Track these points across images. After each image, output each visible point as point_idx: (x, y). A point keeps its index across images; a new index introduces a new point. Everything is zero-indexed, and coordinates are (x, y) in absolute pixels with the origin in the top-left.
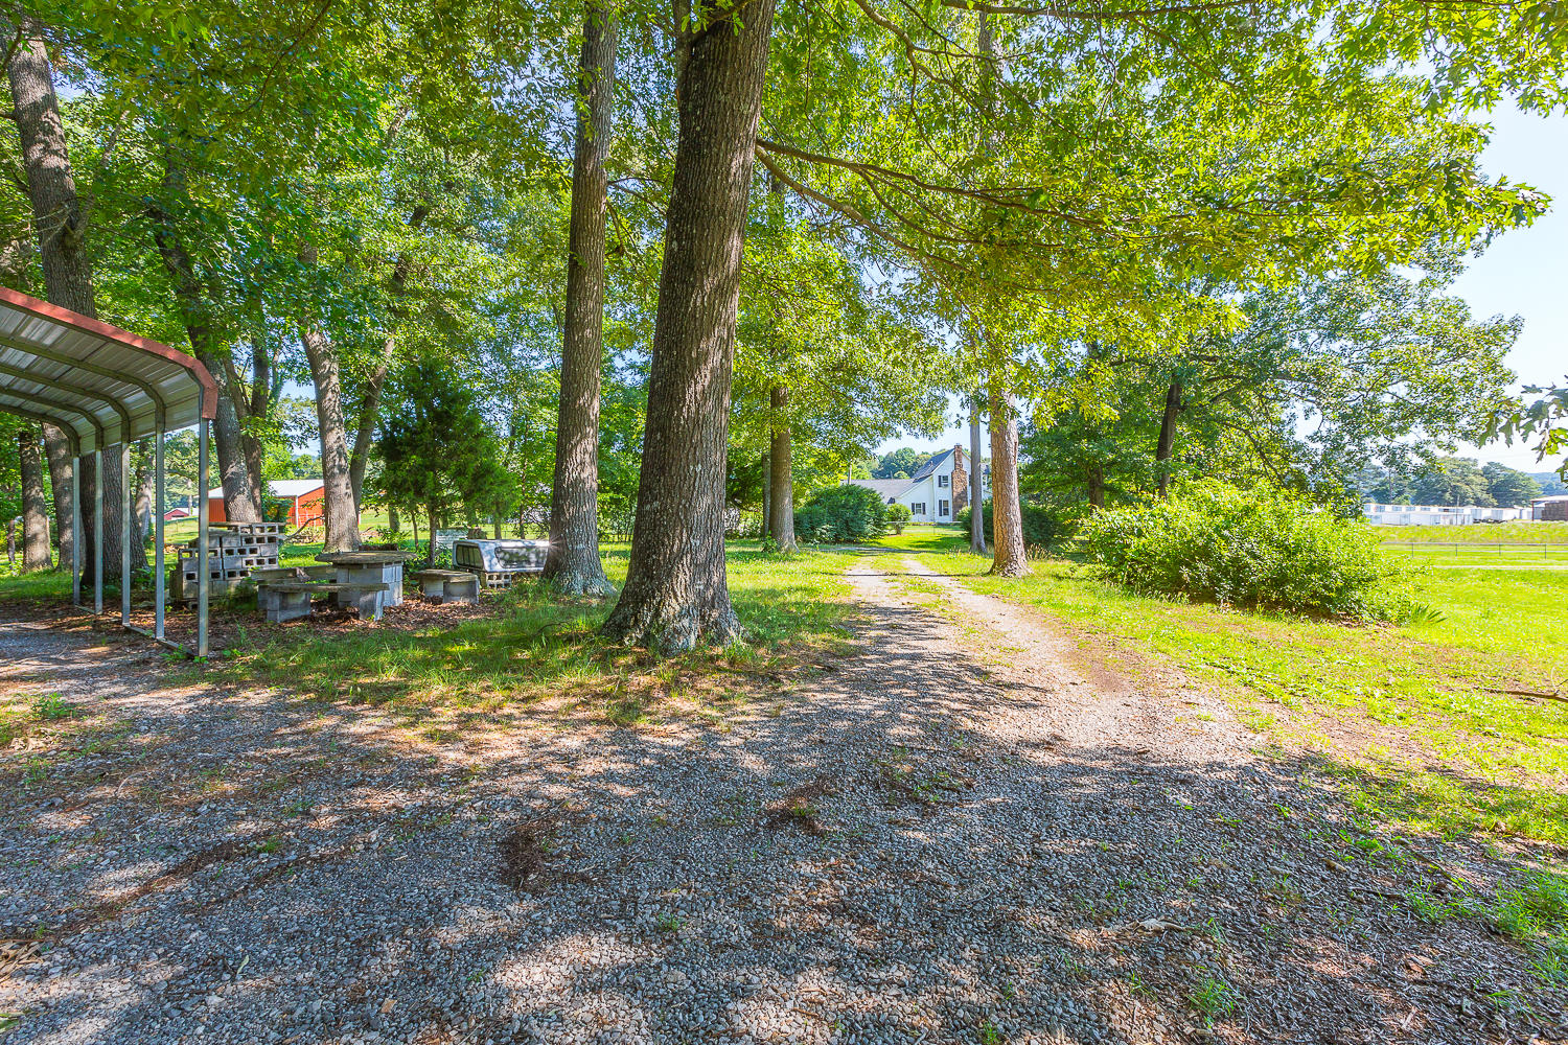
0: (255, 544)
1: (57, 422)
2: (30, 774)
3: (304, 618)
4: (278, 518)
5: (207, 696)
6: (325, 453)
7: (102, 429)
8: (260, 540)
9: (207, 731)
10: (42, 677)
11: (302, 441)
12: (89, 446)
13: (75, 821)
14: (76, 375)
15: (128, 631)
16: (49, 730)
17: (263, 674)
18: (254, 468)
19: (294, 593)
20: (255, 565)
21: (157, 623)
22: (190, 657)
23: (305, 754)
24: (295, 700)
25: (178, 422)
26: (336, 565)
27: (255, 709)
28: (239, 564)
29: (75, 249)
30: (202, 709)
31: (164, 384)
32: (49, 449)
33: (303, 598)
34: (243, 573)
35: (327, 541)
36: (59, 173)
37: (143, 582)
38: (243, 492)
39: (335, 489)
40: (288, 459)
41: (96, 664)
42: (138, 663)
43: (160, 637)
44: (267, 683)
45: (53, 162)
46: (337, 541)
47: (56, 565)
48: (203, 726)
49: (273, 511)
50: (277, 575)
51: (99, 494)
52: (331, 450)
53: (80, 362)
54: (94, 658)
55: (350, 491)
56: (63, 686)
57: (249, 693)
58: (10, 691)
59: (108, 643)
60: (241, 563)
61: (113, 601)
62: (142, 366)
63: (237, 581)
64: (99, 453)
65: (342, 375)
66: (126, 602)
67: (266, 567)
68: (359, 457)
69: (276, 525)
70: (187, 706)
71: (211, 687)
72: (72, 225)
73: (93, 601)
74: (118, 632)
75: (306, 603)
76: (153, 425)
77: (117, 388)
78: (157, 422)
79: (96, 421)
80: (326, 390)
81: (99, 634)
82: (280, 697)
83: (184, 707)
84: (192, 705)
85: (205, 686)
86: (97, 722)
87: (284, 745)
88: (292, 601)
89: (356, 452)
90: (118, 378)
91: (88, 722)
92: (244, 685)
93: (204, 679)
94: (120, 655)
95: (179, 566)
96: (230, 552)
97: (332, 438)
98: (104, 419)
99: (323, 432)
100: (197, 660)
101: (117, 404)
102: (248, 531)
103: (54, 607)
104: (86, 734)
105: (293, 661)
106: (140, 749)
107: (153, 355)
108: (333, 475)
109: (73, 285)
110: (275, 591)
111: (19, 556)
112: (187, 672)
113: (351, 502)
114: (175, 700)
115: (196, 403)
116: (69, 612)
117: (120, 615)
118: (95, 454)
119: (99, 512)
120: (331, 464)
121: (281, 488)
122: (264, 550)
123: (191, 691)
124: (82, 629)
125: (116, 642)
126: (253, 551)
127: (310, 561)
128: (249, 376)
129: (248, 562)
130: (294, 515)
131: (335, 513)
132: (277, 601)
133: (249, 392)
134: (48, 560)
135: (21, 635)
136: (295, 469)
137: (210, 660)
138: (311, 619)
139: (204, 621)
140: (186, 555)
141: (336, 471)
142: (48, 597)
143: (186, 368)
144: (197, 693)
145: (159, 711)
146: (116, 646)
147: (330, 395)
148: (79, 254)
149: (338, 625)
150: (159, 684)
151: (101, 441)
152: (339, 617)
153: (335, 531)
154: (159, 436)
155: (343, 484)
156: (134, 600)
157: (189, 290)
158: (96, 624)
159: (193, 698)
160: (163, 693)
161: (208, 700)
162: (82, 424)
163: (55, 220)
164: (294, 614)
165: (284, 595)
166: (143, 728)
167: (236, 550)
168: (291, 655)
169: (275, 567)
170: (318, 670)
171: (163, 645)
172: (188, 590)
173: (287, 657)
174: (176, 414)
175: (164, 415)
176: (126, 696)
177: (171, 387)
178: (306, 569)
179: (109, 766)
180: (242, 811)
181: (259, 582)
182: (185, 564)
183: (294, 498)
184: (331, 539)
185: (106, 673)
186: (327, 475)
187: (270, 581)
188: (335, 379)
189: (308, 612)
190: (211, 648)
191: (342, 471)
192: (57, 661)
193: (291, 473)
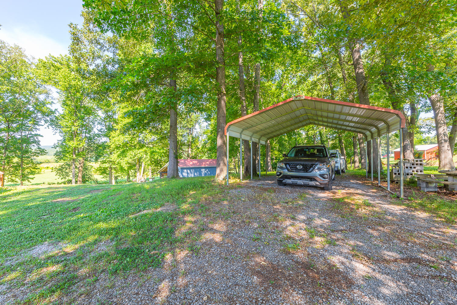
0: (415, 166)
1: (362, 133)
2: (364, 218)
3: (435, 192)
4: (419, 157)
5: (405, 210)
6: (438, 135)
7: (372, 134)
8: (417, 164)
9: (407, 221)
10: (363, 195)
11: (429, 132)
12: (369, 139)
13: (375, 233)
14: (368, 121)
15: (380, 187)
16: (366, 208)
17: (423, 207)
18: (412, 142)
19: (431, 183)
20: (415, 172)
21: (388, 186)
22: (398, 197)
23: (444, 240)
24: (436, 219)
25: (393, 130)
26: (447, 175)
27: (421, 218)
28: (410, 171)
29: (365, 90)
30: (404, 214)
31: (389, 120)
32: (359, 140)
33: (435, 185)
34: (411, 174)
35: (440, 166)
36: (362, 73)
37: (383, 174)
38: (409, 149)
39: (443, 148)
40: (422, 138)
41: (374, 194)
42: (384, 196)
43: (389, 190)
44: (425, 211)
45: (361, 71)
46: (444, 166)
47: (360, 168)
48: (405, 219)
49: (417, 155)
50: (424, 176)
51: (372, 150)
52: (441, 134)
53: (369, 118)
54: (373, 192)
55: (449, 148)
56: (367, 198)
57: (419, 213)
58: (357, 196)
59: (376, 189)
60: (411, 171)
61: (376, 178)
62: (384, 116)
63: (409, 177)
64: (372, 140)
65: (445, 107)
66: (379, 179)
67: (419, 173)
68: (453, 136)
69: (419, 159)
70: (400, 212)
71: (406, 208)
72: (365, 85)
73: (371, 178)
74: (377, 186)
75: (435, 187)
76: (386, 131)
77: (376, 123)
78: (387, 130)
79: (371, 132)
80: (438, 113)
81: (373, 186)
82: (430, 217)
83: (399, 212)
84: (401, 212)
85: (404, 207)
86: (377, 209)
87: (434, 234)
88: (430, 185)
89: (451, 133)
90: (377, 120)
91: (375, 209)
92: (416, 209)
93: (403, 204)
94: (379, 193)
95: (392, 170)
96: (407, 168)
97: (441, 130)
98: (373, 131)
99: (437, 128)
100: (400, 198)
101: (376, 127)
102: (413, 161)
103: (362, 178)
104: (375, 212)
105: (433, 206)
106: (388, 220)
107: (387, 112)
108: (442, 143)
109: (365, 99)
110: (424, 181)
111: (353, 165)
112: (398, 202)
113: (450, 152)
114: (396, 209)
115: (399, 123)
116: (366, 180)
117: (378, 182)
118: (371, 140)
119: (372, 155)
120: (441, 139)
121: (419, 148)
122: (418, 168)
123: (400, 207)
124: (369, 184)
125: (377, 189)
126: (414, 168)
127: (437, 173)
128: (409, 113)
129: (413, 171)
130: (424, 156)
131: (443, 156)
132: (424, 185)
133: (409, 118)
134: (359, 167)
135: (357, 183)
136: (424, 141)
137: (404, 199)
138: (438, 193)
139: (402, 187)
140: (394, 168)
141: (443, 141)
142: (361, 175)
143: (396, 114)
144: (402, 208)
145: (392, 211)
146: (378, 190)
147: (440, 115)
148: (366, 91)
149: (450, 196)
150: (391, 203)
151: (372, 137)
152: (449, 194)
153: (443, 163)
154: (388, 134)
155: (446, 146)
156: (381, 179)
157: (392, 92)
158: (372, 183)
159: (401, 210)
160: (392, 206)
161: (406, 212)
162: (368, 133)
163: (361, 85)
164: (431, 190)
165: (427, 183)
166: (388, 214)
167: (409, 167)
168: (432, 203)
169: (422, 173)
170: (444, 211)
171: (390, 192)
172: (395, 178)
173: (431, 204)
174: (392, 128)
175: (389, 128)
176: (382, 204)
177: (391, 120)
178: (435, 175)
179: (381, 222)
180: (423, 250)
181: (417, 178)
182: (394, 170)
183: (424, 151)
184: (441, 165)
185: (376, 197)
186: (439, 143)
187: (421, 177)
188: (442, 109)
189: (436, 190)
190: (404, 196)
191: (445, 141)
192: (365, 191)
193: (423, 143)
